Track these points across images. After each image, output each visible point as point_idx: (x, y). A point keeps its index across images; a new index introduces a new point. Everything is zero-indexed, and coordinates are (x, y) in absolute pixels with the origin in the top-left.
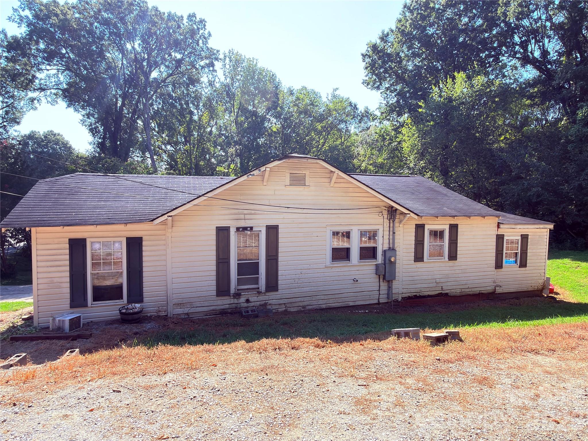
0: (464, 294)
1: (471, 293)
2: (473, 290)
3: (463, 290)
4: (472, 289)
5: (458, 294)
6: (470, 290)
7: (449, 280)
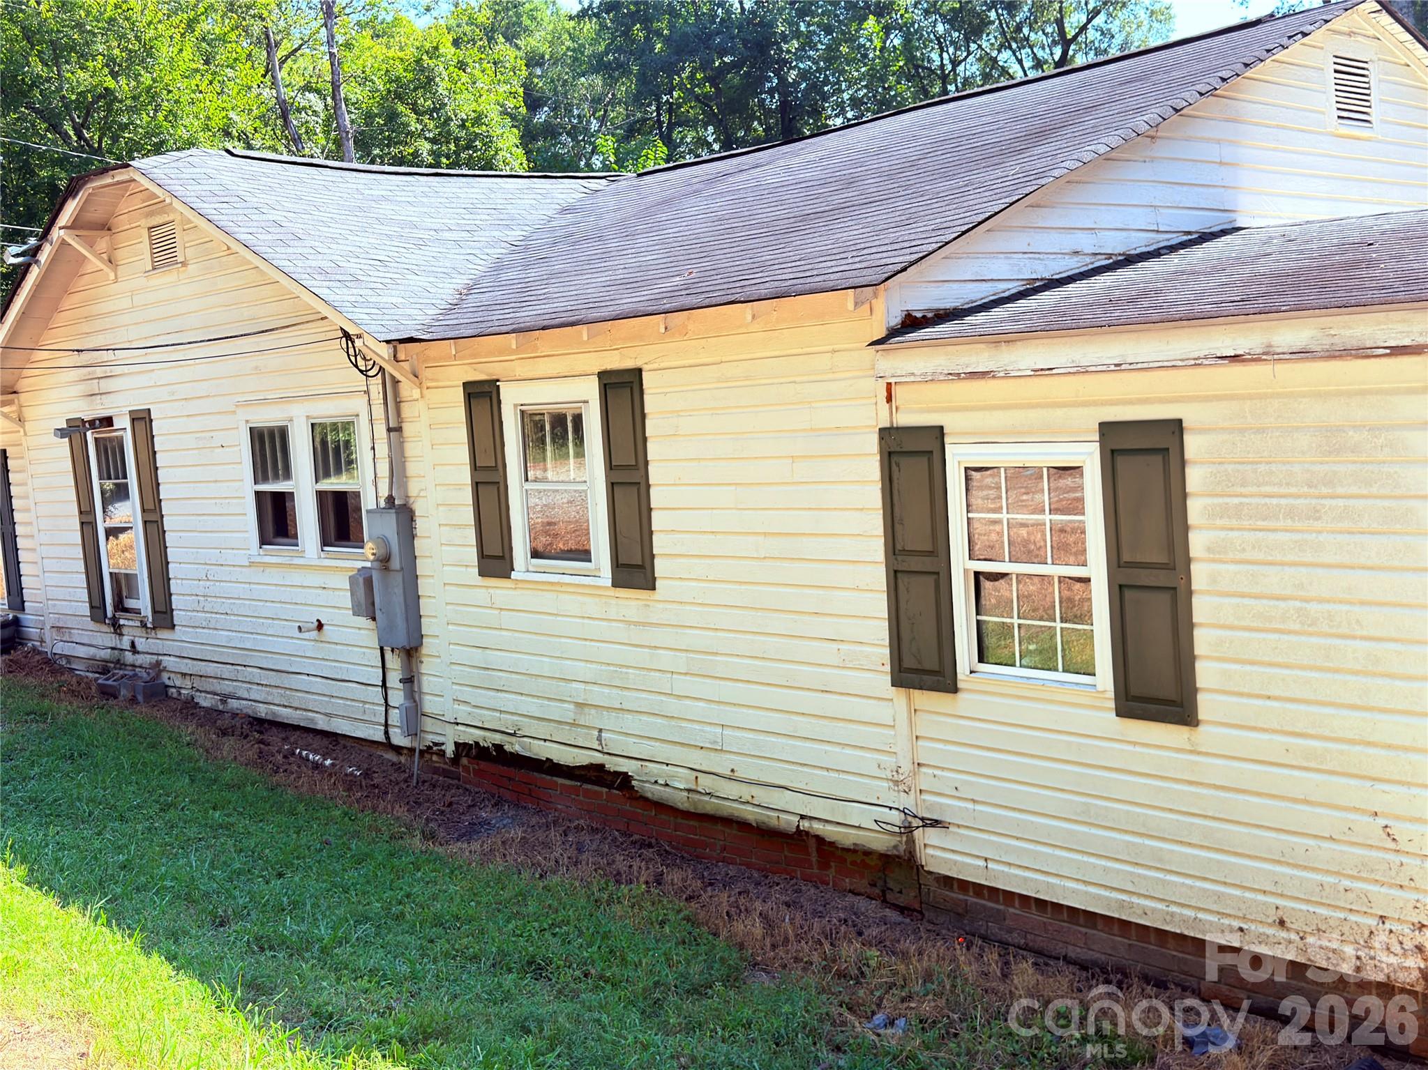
0: (709, 805)
1: (750, 813)
2: (762, 796)
3: (705, 783)
4: (756, 791)
5: (680, 800)
6: (745, 792)
7: (631, 700)
